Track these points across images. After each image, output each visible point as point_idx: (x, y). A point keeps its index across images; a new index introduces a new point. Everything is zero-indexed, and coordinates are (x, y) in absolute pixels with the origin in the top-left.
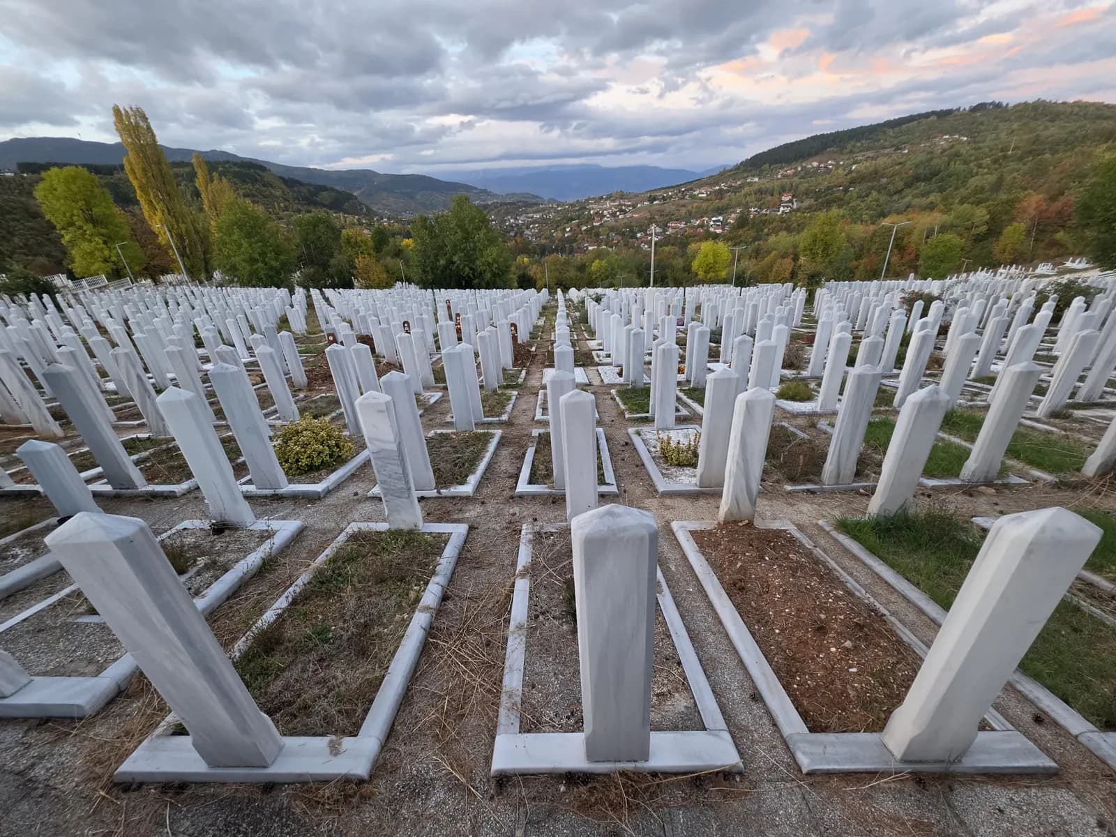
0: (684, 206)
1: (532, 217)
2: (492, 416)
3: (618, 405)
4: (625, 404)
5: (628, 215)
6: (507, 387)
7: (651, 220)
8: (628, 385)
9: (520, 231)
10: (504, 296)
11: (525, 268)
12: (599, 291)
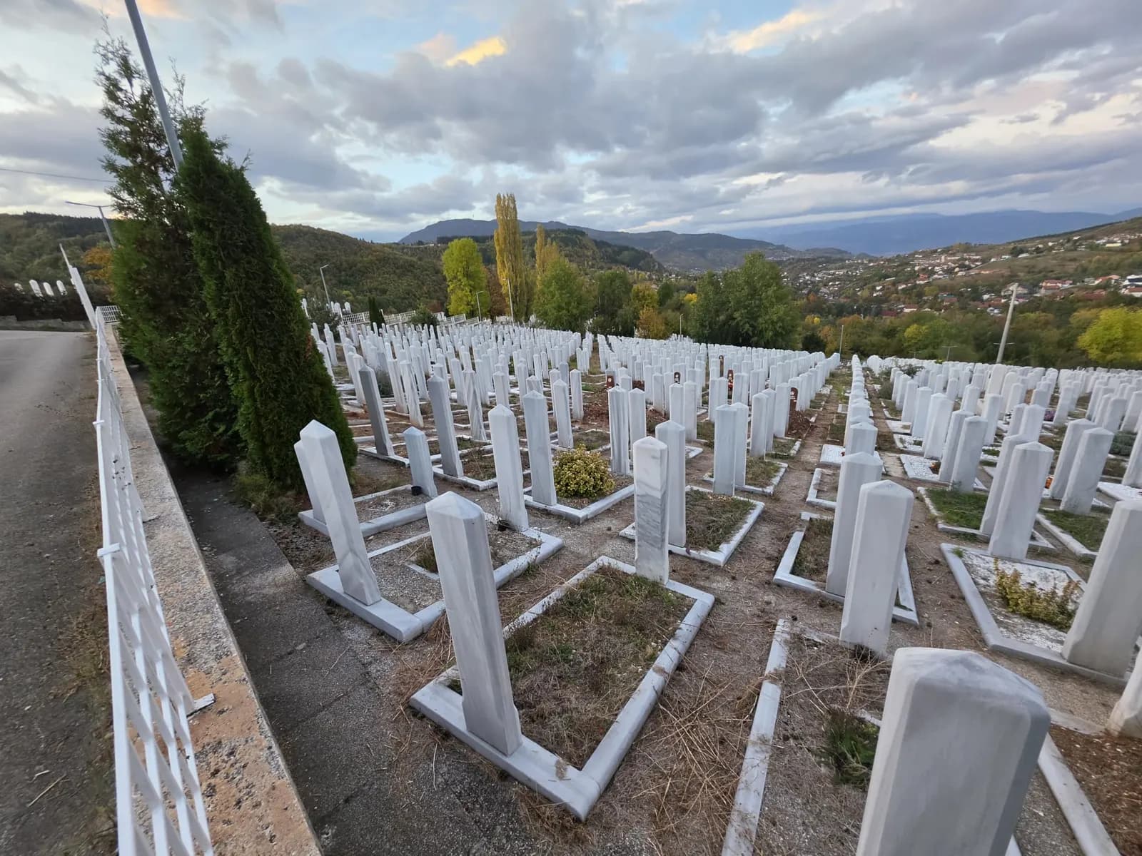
0: (1074, 260)
1: (834, 274)
2: (755, 485)
3: (928, 509)
4: (939, 509)
5: (973, 272)
6: (776, 456)
7: (1012, 278)
8: (947, 486)
9: (815, 288)
10: (784, 358)
11: (814, 329)
12: (914, 362)
